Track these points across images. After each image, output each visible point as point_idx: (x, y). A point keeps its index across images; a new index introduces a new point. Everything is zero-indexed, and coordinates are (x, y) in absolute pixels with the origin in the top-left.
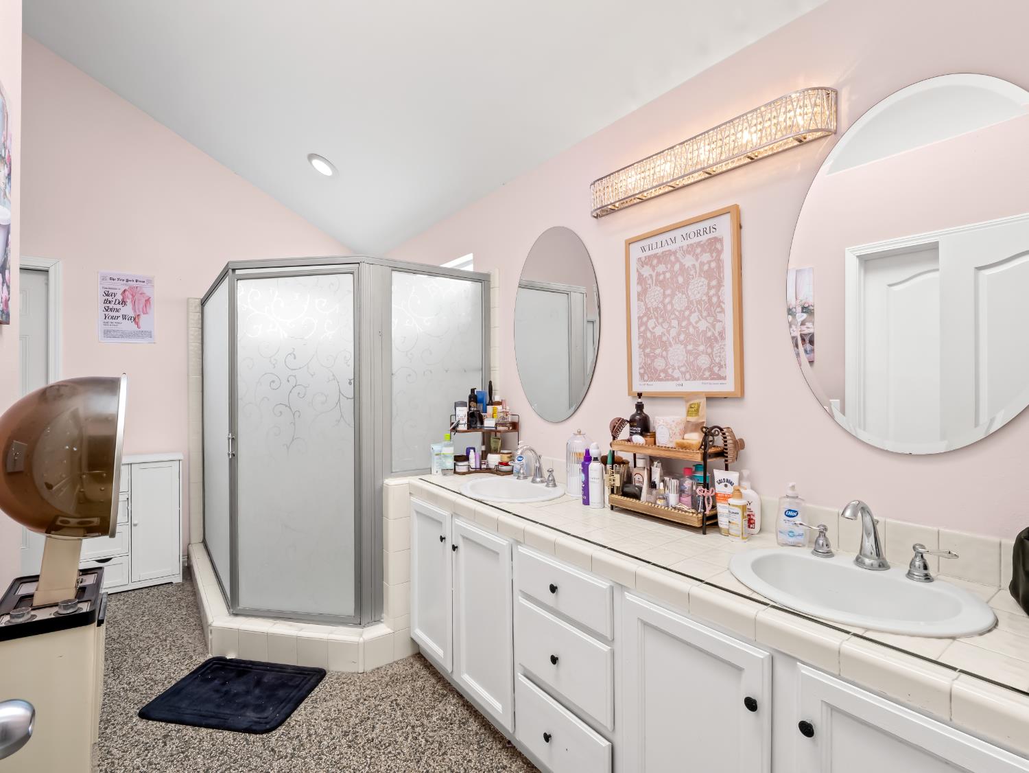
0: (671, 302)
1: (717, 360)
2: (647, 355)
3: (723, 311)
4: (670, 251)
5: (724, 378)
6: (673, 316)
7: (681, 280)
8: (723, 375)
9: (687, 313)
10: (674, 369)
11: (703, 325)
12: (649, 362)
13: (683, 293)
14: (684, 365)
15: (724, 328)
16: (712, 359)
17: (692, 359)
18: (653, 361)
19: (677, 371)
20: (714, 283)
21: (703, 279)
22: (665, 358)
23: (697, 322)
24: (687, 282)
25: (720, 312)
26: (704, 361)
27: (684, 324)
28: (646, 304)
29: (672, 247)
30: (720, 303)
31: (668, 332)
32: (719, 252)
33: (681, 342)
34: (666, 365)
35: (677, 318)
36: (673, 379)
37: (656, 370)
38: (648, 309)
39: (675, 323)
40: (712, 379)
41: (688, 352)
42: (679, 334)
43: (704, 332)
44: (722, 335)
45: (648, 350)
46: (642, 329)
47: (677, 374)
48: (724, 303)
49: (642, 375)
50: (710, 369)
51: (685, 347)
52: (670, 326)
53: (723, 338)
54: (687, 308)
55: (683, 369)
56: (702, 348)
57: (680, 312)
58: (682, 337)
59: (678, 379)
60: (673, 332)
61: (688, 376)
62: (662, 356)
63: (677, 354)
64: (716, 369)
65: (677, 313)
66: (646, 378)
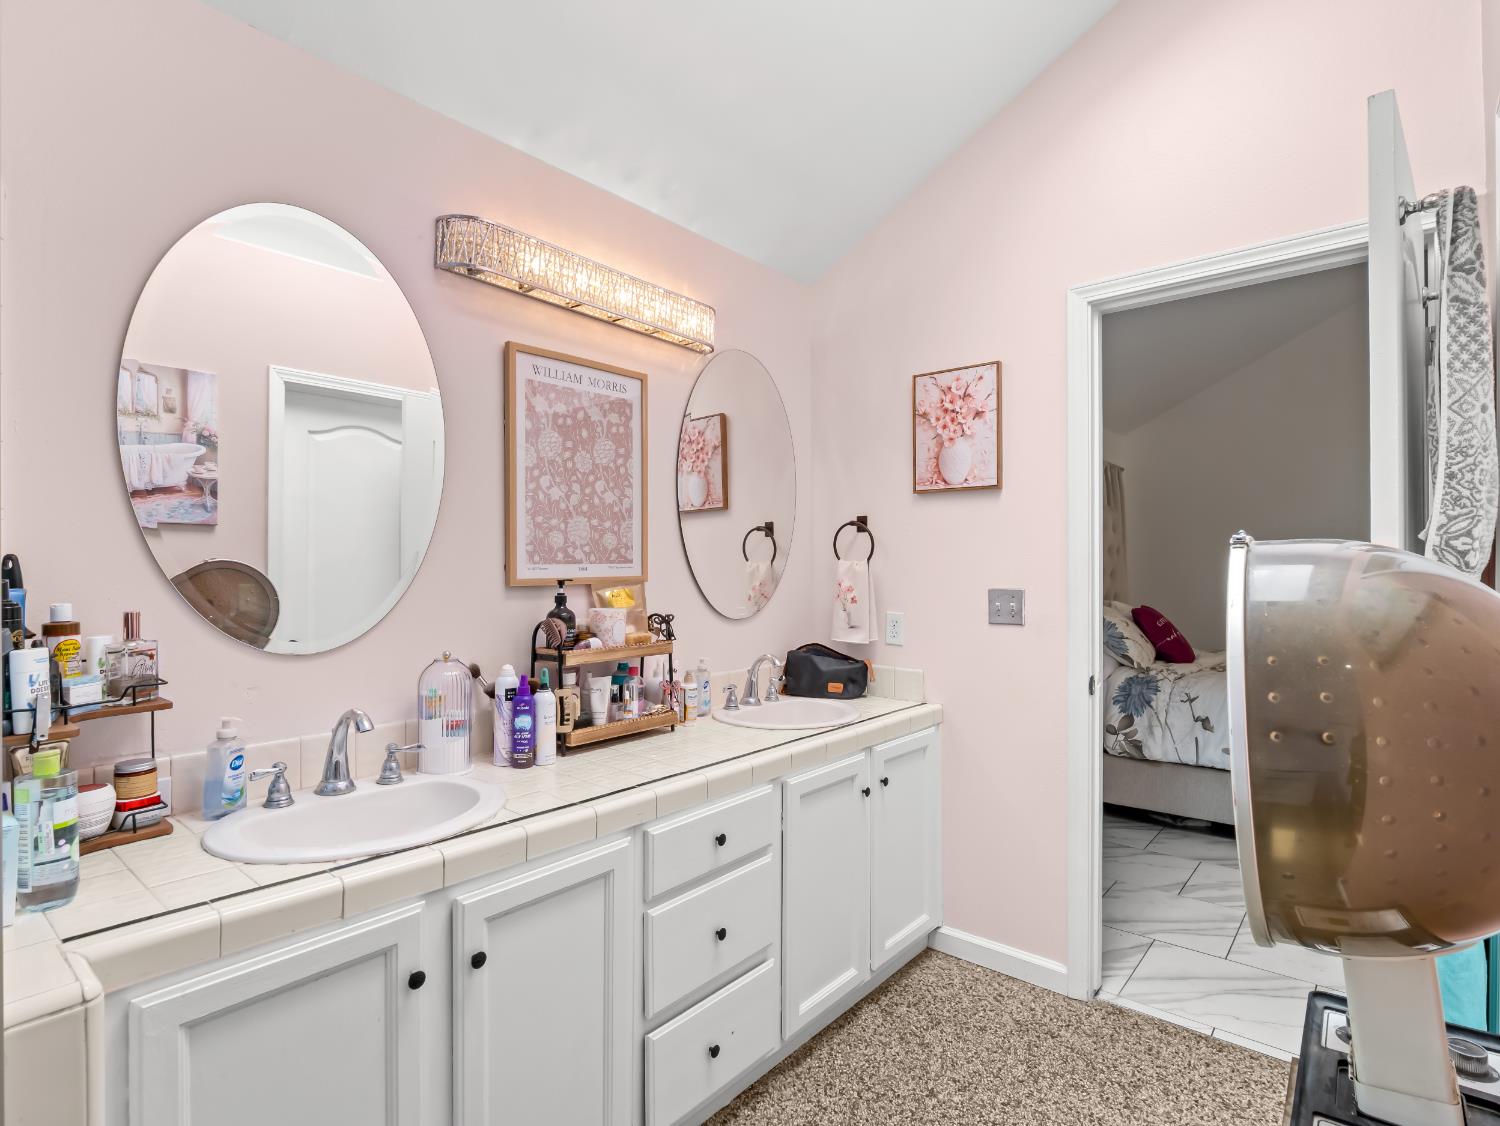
0: (571, 459)
1: (624, 540)
2: (537, 525)
3: (630, 486)
4: (572, 389)
5: (631, 561)
6: (574, 478)
7: (585, 434)
8: (629, 558)
9: (591, 478)
10: (575, 548)
11: (609, 498)
12: (542, 536)
13: (588, 452)
14: (587, 544)
15: (631, 506)
16: (619, 539)
17: (597, 537)
18: (546, 535)
19: (579, 551)
20: (622, 451)
21: (610, 443)
22: (565, 532)
23: (603, 492)
24: (592, 438)
25: (628, 487)
26: (610, 541)
27: (588, 491)
28: (537, 451)
29: (576, 386)
30: (627, 476)
31: (568, 497)
32: (629, 418)
33: (584, 514)
34: (566, 542)
35: (578, 481)
36: (575, 561)
37: (551, 548)
38: (540, 459)
39: (576, 487)
40: (620, 562)
41: (592, 527)
42: (581, 503)
43: (611, 506)
44: (630, 511)
45: (539, 519)
46: (532, 486)
47: (579, 555)
48: (631, 477)
49: (531, 555)
50: (616, 550)
51: (589, 521)
52: (570, 489)
53: (630, 517)
54: (592, 472)
55: (587, 549)
56: (607, 524)
57: (584, 474)
58: (585, 508)
59: (580, 562)
60: (575, 499)
61: (593, 558)
62: (559, 530)
63: (580, 528)
64: (623, 551)
65: (579, 476)
66: (537, 558)
